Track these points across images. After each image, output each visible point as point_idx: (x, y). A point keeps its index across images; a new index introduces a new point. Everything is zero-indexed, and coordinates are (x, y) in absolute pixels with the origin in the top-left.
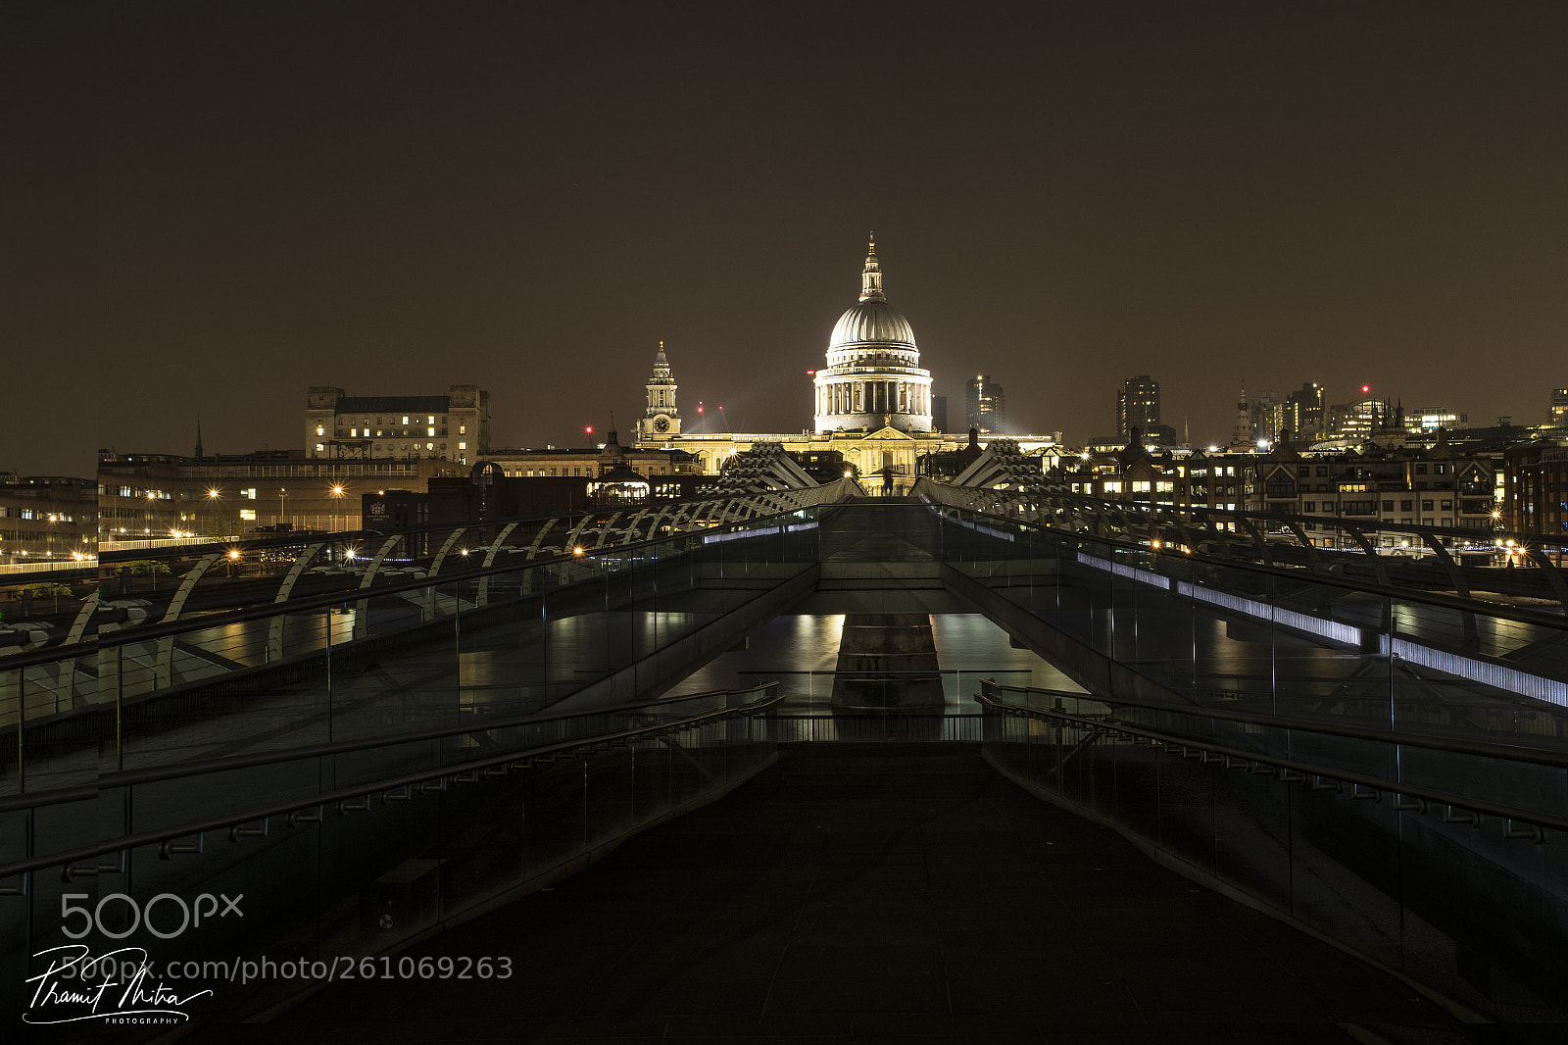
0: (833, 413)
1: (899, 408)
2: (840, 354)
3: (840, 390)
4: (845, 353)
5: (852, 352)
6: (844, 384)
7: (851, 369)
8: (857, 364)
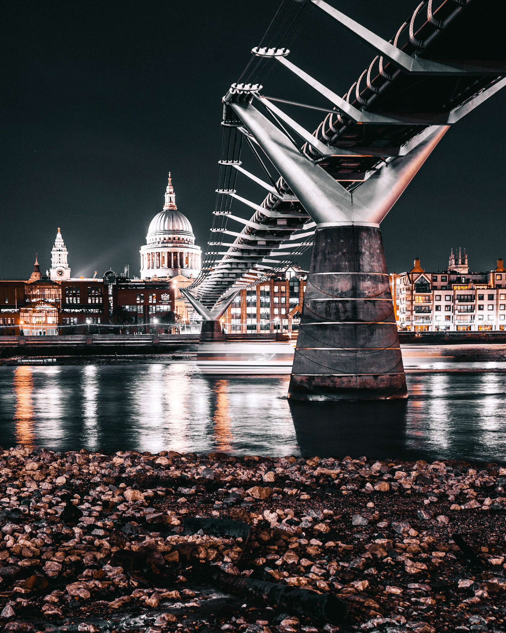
0: (150, 268)
1: (185, 266)
2: (154, 237)
3: (154, 256)
4: (156, 237)
5: (160, 236)
6: (156, 253)
7: (160, 245)
8: (163, 243)
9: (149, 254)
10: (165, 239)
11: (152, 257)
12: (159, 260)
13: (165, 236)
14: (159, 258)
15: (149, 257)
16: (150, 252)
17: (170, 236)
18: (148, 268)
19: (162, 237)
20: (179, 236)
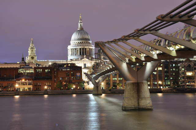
3: (74, 50)
4: (75, 41)
7: (76, 45)
8: (78, 44)
10: (78, 42)
12: (76, 51)
13: (78, 41)
17: (81, 41)
18: (71, 55)
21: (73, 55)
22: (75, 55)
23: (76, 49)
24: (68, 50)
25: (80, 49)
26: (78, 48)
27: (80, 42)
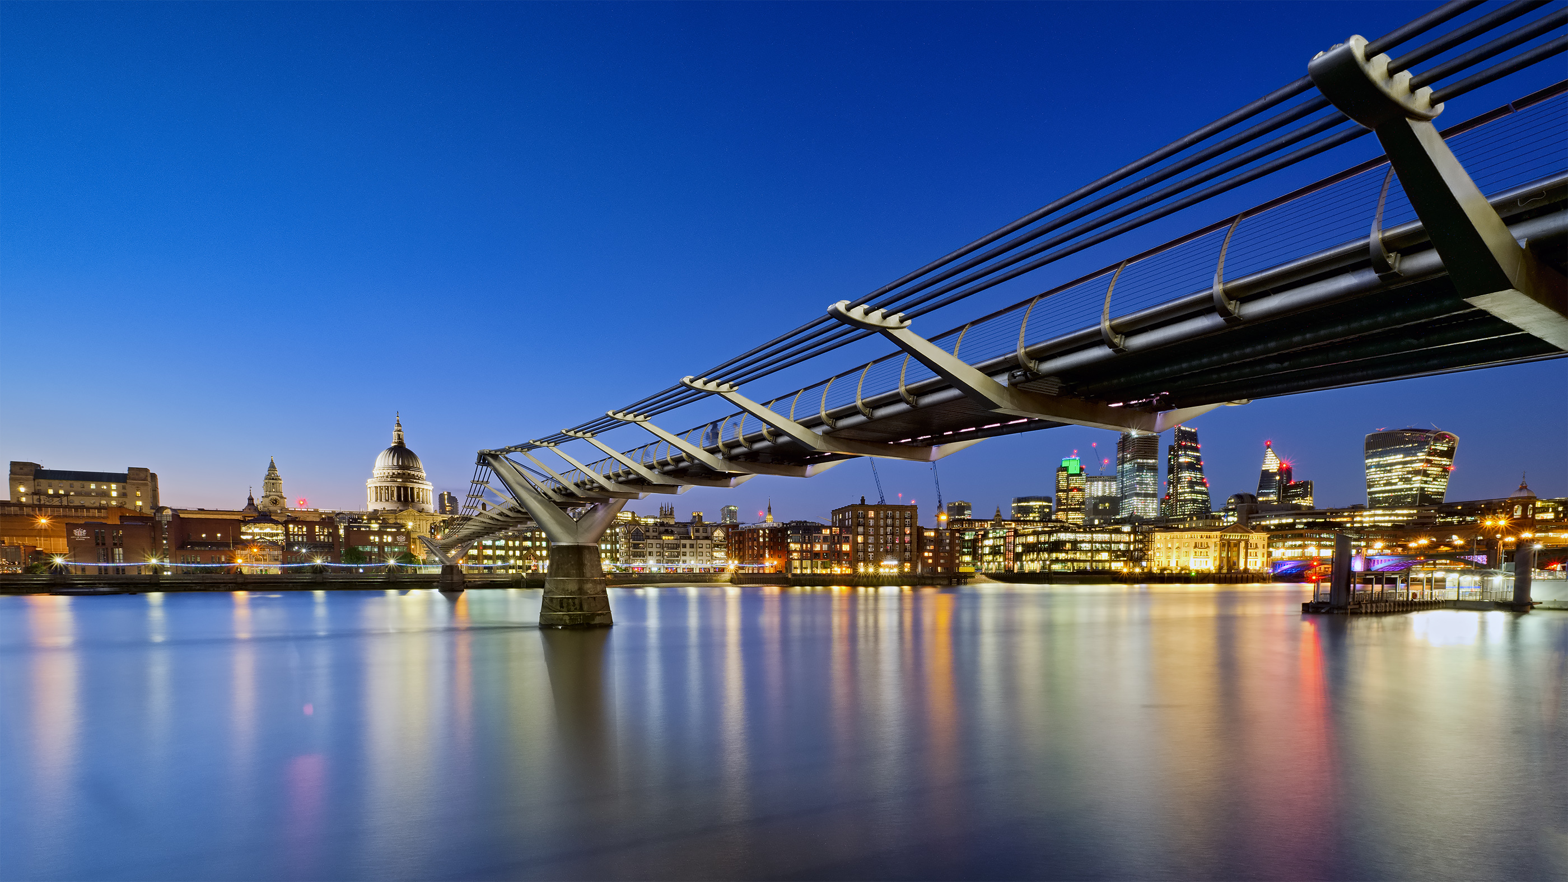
0: (379, 501)
1: (416, 500)
2: (381, 471)
3: (382, 489)
4: (384, 471)
5: (389, 471)
6: (385, 486)
7: (389, 479)
8: (392, 477)
9: (376, 487)
10: (394, 473)
11: (380, 491)
12: (388, 493)
13: (394, 471)
14: (388, 491)
15: (376, 491)
16: (378, 485)
17: (399, 471)
18: (376, 501)
19: (391, 472)
20: (409, 472)
21: (381, 500)
22: (388, 501)
23: (388, 487)
24: (369, 489)
25: (399, 488)
26: (393, 485)
27: (399, 474)
